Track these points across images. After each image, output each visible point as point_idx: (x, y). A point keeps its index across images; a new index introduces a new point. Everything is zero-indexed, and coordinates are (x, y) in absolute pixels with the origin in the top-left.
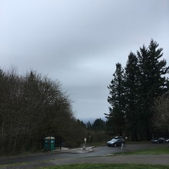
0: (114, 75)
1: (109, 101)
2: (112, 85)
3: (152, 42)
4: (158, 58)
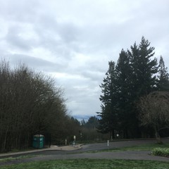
0: (107, 74)
1: (101, 100)
2: (104, 83)
3: (143, 41)
4: (149, 57)
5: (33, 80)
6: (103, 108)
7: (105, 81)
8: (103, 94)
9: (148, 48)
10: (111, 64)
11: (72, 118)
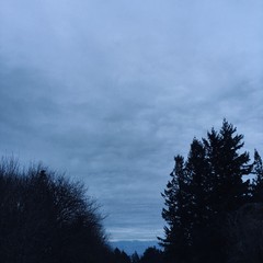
0: (172, 175)
1: (164, 216)
2: (168, 189)
4: (236, 149)
5: (53, 185)
6: (167, 231)
7: (169, 186)
8: (167, 208)
9: (233, 136)
10: (179, 160)
11: (117, 249)
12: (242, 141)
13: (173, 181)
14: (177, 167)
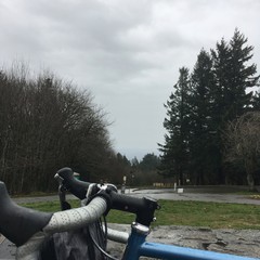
0: (175, 86)
1: (165, 125)
2: (170, 101)
3: (236, 35)
4: (244, 60)
5: (61, 92)
6: (167, 139)
7: (172, 97)
8: (169, 118)
9: (243, 47)
10: (184, 72)
11: (119, 154)
12: (251, 53)
13: (177, 92)
14: (181, 79)
